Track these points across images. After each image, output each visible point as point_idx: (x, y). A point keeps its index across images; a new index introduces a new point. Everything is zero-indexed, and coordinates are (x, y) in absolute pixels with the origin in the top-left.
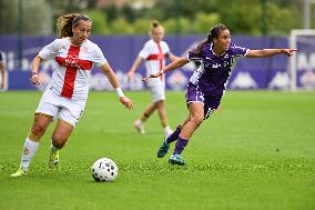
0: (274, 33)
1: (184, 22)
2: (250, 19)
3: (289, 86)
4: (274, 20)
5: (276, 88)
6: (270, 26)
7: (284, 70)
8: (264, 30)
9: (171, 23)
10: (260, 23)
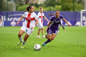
0: (76, 11)
1: (52, 8)
2: (70, 7)
3: (80, 25)
4: (76, 7)
5: (77, 26)
6: (75, 9)
7: (79, 21)
8: (74, 10)
9: (48, 8)
10: (73, 8)
